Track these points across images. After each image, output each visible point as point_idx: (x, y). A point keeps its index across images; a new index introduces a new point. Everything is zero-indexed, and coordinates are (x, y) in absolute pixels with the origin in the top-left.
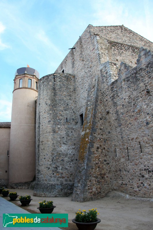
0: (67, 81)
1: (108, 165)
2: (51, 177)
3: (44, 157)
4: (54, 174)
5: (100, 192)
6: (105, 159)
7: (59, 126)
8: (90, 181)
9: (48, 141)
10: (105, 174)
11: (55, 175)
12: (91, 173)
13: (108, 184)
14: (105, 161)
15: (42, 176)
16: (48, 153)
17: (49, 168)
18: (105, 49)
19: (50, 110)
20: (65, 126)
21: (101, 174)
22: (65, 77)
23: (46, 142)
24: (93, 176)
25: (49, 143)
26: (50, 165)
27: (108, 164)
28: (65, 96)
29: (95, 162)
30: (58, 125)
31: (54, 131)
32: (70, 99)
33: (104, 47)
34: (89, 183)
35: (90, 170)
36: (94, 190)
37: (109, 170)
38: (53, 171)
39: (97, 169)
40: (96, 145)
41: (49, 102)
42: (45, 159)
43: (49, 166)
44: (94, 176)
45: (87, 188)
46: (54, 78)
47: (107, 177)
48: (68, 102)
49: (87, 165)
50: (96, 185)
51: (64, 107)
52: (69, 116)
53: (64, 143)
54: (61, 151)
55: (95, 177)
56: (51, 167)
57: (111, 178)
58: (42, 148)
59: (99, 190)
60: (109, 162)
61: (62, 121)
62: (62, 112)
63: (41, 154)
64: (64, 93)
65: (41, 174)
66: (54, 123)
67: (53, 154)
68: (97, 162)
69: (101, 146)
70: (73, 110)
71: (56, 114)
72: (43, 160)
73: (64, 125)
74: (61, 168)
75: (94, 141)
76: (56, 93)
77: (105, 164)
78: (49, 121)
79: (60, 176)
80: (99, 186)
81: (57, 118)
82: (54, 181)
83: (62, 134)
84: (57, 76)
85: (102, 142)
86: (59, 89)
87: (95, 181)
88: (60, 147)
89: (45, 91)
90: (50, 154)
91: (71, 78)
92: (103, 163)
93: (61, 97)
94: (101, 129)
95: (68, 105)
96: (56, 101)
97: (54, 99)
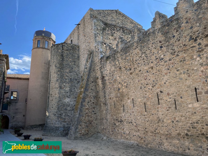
0: (73, 50)
1: (96, 115)
2: (56, 121)
3: (52, 106)
4: (58, 119)
5: (88, 134)
6: (94, 110)
7: (64, 84)
8: (81, 125)
9: (55, 94)
10: (92, 121)
11: (59, 120)
12: (81, 120)
13: (94, 128)
14: (93, 111)
15: (50, 120)
16: (55, 103)
17: (55, 115)
18: (100, 30)
19: (59, 71)
20: (70, 84)
21: (89, 121)
22: (71, 47)
23: (54, 95)
24: (83, 122)
25: (56, 96)
26: (56, 112)
27: (95, 114)
28: (71, 62)
29: (85, 112)
30: (64, 83)
31: (61, 88)
32: (74, 64)
33: (99, 28)
34: (80, 127)
35: (81, 118)
36: (83, 131)
37: (95, 118)
38: (58, 117)
39: (87, 117)
40: (87, 100)
41: (58, 65)
42: (52, 107)
43: (55, 113)
44: (84, 122)
45: (78, 130)
46: (63, 47)
47: (94, 123)
48: (72, 67)
49: (79, 114)
50: (84, 128)
51: (69, 70)
52: (73, 77)
53: (68, 97)
54: (65, 102)
55: (84, 123)
56: (56, 114)
57: (97, 124)
58: (51, 99)
59: (87, 132)
60: (96, 112)
61: (67, 80)
62: (68, 73)
63: (50, 104)
64: (70, 60)
65: (49, 119)
66: (61, 82)
67: (58, 105)
68: (87, 112)
69: (91, 101)
70: (76, 72)
71: (63, 75)
72: (51, 108)
73: (68, 83)
74: (64, 115)
75: (86, 97)
76: (64, 59)
77: (93, 114)
78: (57, 80)
79: (63, 120)
80: (87, 129)
81: (64, 78)
82: (58, 124)
83: (67, 89)
84: (65, 46)
85: (92, 98)
86: (66, 56)
87: (85, 126)
88: (65, 99)
89: (55, 57)
90: (56, 104)
91: (76, 48)
92: (92, 113)
93: (68, 62)
94: (92, 89)
95: (72, 68)
96: (63, 65)
97: (62, 63)
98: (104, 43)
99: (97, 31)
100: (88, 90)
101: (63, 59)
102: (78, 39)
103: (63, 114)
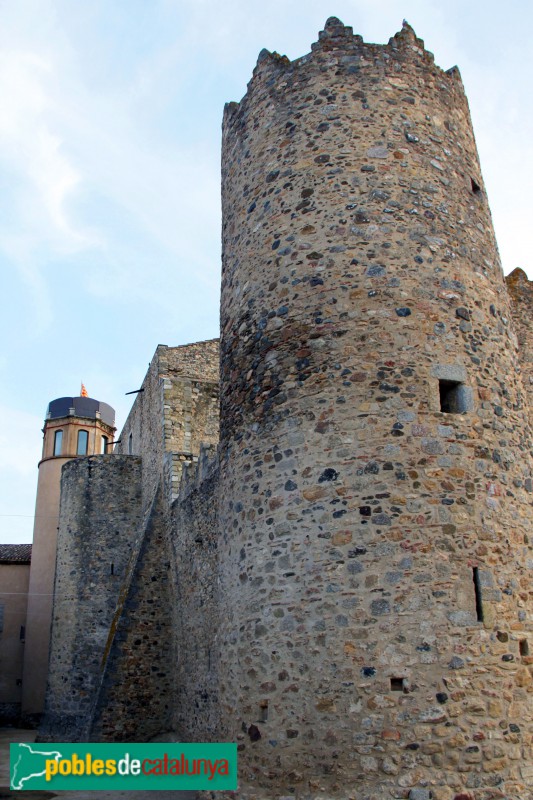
0: (120, 474)
1: (163, 679)
2: (69, 699)
3: (58, 654)
4: (74, 692)
5: (134, 734)
6: (156, 664)
7: (92, 585)
8: (111, 710)
9: (67, 618)
10: (151, 697)
11: (77, 694)
12: (113, 694)
13: (157, 718)
14: (154, 669)
15: (52, 696)
16: (66, 646)
17: (66, 679)
18: (183, 411)
19: (77, 544)
20: (108, 584)
21: (139, 697)
22: (116, 466)
23: (64, 620)
24: (118, 701)
25: (70, 622)
26: (69, 672)
27: (162, 675)
28: (112, 513)
29: (126, 672)
30: (91, 581)
31: (82, 597)
32: (124, 519)
33: (180, 407)
34: (106, 714)
35: (113, 688)
36: (117, 728)
37: (162, 688)
38: (73, 686)
39: (132, 686)
40: (132, 637)
41: (75, 527)
42: (59, 657)
43: (66, 675)
44: (123, 699)
45: (100, 723)
46: (90, 468)
47: (158, 703)
48: (118, 528)
49: (106, 677)
50: (123, 719)
51: (107, 540)
52: (120, 560)
53: (101, 624)
54: (94, 642)
55: (123, 702)
56: (69, 678)
57: (166, 707)
58: (57, 633)
59: (132, 729)
60: (164, 672)
61: (99, 573)
62: (103, 550)
63: (54, 648)
64: (111, 506)
65: (51, 692)
66: (82, 578)
67: (75, 648)
68: (132, 671)
69: (146, 637)
70: (129, 545)
71: (89, 555)
72: (57, 660)
73: (104, 582)
74: (90, 679)
75: (129, 628)
76: (91, 505)
77: (152, 677)
78: (73, 573)
79: (87, 696)
80: (131, 721)
81: (90, 566)
82: (74, 708)
83: (98, 602)
84: (95, 463)
85: (150, 629)
86: (98, 495)
87: (124, 711)
88: (92, 632)
89: (69, 500)
90: (70, 648)
91: (130, 466)
92: (149, 674)
93: (103, 514)
94: (151, 602)
95: (117, 533)
96: (90, 525)
97: (87, 520)
98: (187, 457)
99: (173, 418)
100: (136, 605)
101: (89, 509)
102: (141, 436)
103: (86, 677)
